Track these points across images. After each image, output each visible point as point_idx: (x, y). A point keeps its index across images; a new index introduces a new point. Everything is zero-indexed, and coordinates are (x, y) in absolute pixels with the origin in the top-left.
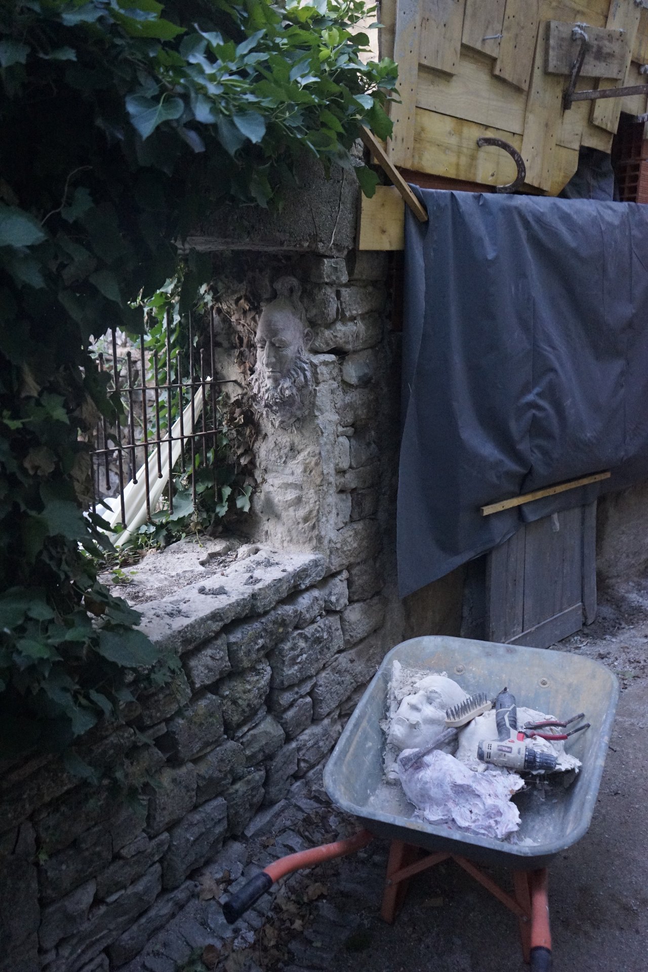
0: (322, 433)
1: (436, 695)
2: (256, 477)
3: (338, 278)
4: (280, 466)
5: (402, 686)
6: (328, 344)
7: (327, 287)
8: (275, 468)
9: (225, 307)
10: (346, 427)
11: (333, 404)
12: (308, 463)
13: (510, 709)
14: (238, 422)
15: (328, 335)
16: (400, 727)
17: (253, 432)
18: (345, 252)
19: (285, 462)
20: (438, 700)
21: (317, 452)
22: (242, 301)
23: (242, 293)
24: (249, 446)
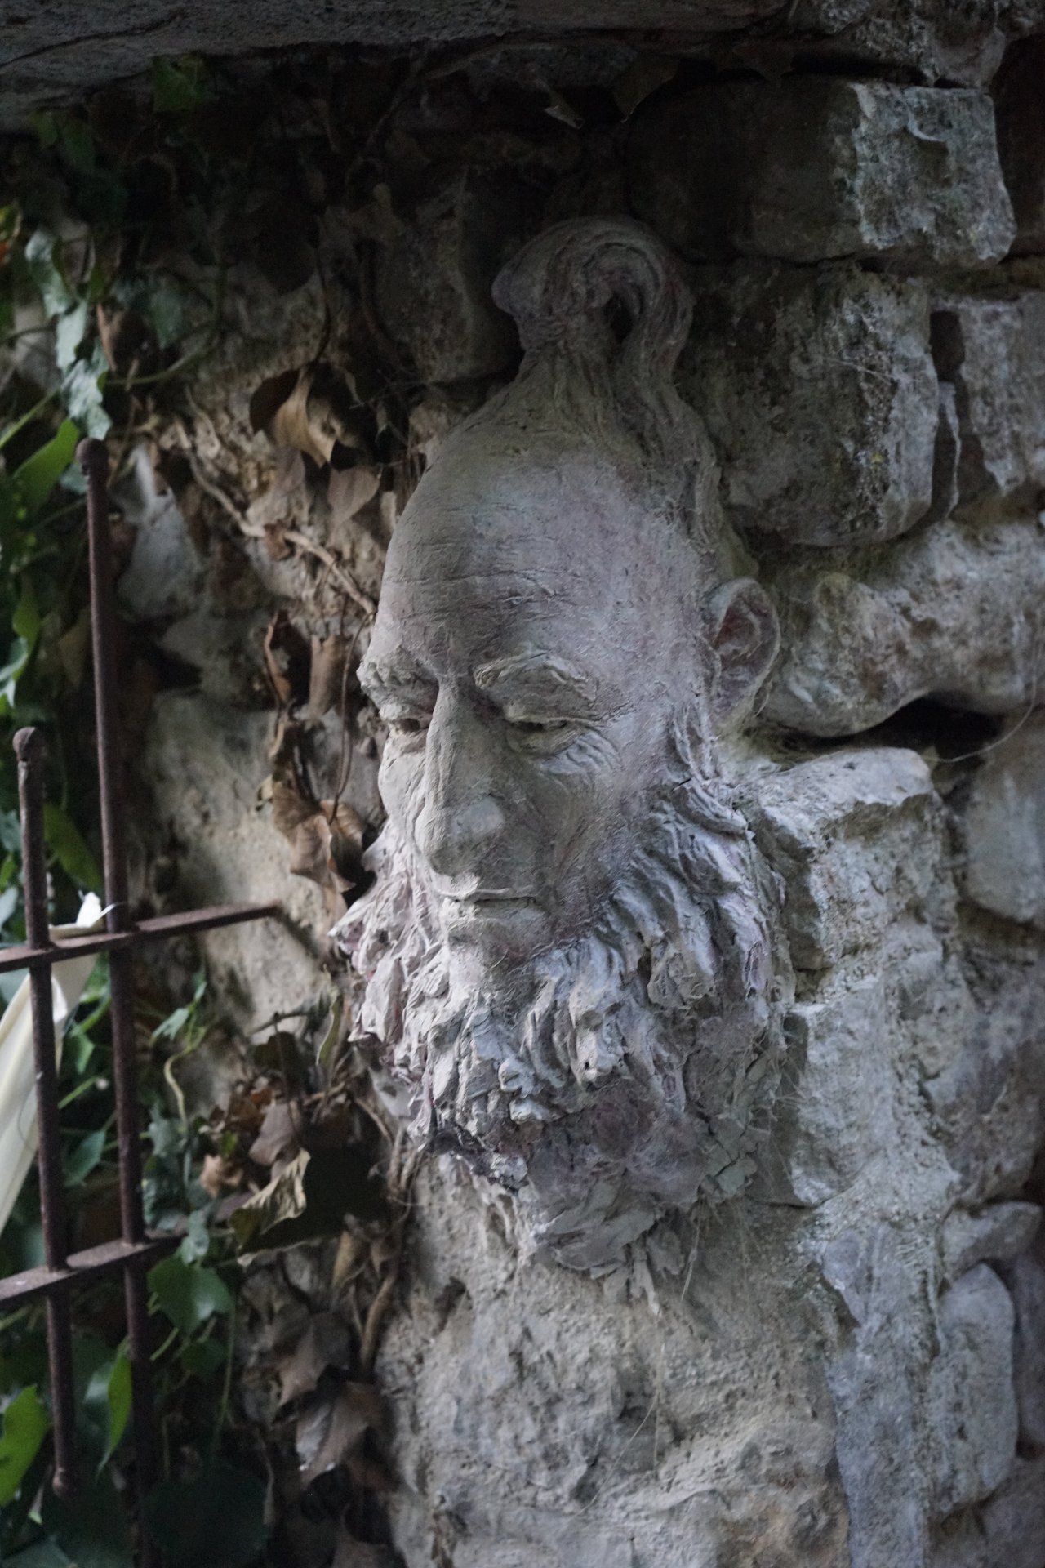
0: (846, 1321)
2: (401, 1542)
3: (947, 222)
4: (558, 1513)
6: (875, 684)
7: (873, 286)
8: (516, 1515)
9: (210, 449)
10: (994, 1200)
11: (910, 1085)
12: (745, 1525)
14: (274, 1204)
15: (881, 619)
17: (377, 1258)
18: (993, 51)
19: (584, 1492)
21: (811, 1458)
22: (295, 405)
23: (301, 355)
24: (354, 1344)
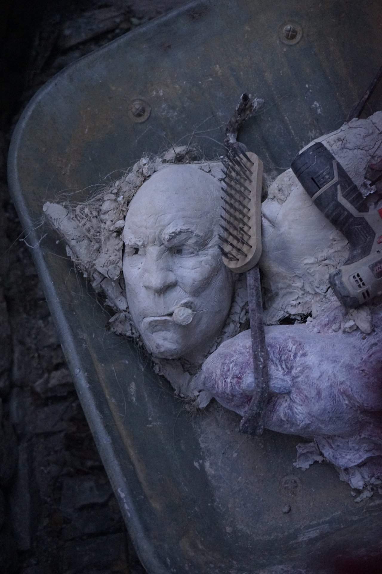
1: (183, 236)
5: (97, 246)
13: (336, 178)
16: (163, 334)
20: (191, 242)
